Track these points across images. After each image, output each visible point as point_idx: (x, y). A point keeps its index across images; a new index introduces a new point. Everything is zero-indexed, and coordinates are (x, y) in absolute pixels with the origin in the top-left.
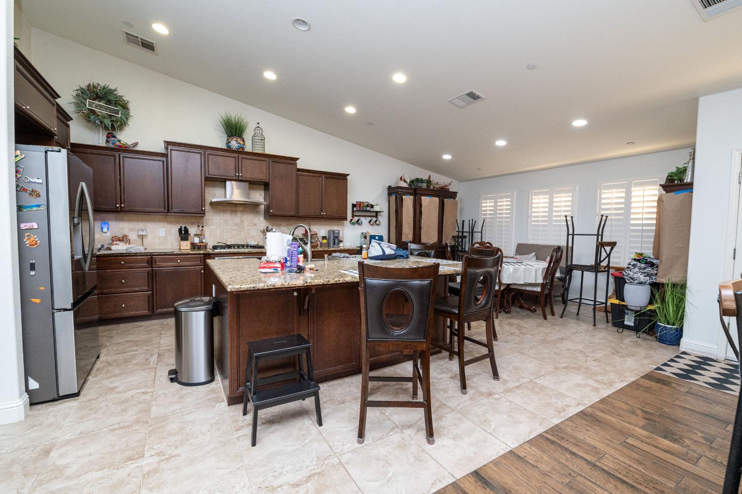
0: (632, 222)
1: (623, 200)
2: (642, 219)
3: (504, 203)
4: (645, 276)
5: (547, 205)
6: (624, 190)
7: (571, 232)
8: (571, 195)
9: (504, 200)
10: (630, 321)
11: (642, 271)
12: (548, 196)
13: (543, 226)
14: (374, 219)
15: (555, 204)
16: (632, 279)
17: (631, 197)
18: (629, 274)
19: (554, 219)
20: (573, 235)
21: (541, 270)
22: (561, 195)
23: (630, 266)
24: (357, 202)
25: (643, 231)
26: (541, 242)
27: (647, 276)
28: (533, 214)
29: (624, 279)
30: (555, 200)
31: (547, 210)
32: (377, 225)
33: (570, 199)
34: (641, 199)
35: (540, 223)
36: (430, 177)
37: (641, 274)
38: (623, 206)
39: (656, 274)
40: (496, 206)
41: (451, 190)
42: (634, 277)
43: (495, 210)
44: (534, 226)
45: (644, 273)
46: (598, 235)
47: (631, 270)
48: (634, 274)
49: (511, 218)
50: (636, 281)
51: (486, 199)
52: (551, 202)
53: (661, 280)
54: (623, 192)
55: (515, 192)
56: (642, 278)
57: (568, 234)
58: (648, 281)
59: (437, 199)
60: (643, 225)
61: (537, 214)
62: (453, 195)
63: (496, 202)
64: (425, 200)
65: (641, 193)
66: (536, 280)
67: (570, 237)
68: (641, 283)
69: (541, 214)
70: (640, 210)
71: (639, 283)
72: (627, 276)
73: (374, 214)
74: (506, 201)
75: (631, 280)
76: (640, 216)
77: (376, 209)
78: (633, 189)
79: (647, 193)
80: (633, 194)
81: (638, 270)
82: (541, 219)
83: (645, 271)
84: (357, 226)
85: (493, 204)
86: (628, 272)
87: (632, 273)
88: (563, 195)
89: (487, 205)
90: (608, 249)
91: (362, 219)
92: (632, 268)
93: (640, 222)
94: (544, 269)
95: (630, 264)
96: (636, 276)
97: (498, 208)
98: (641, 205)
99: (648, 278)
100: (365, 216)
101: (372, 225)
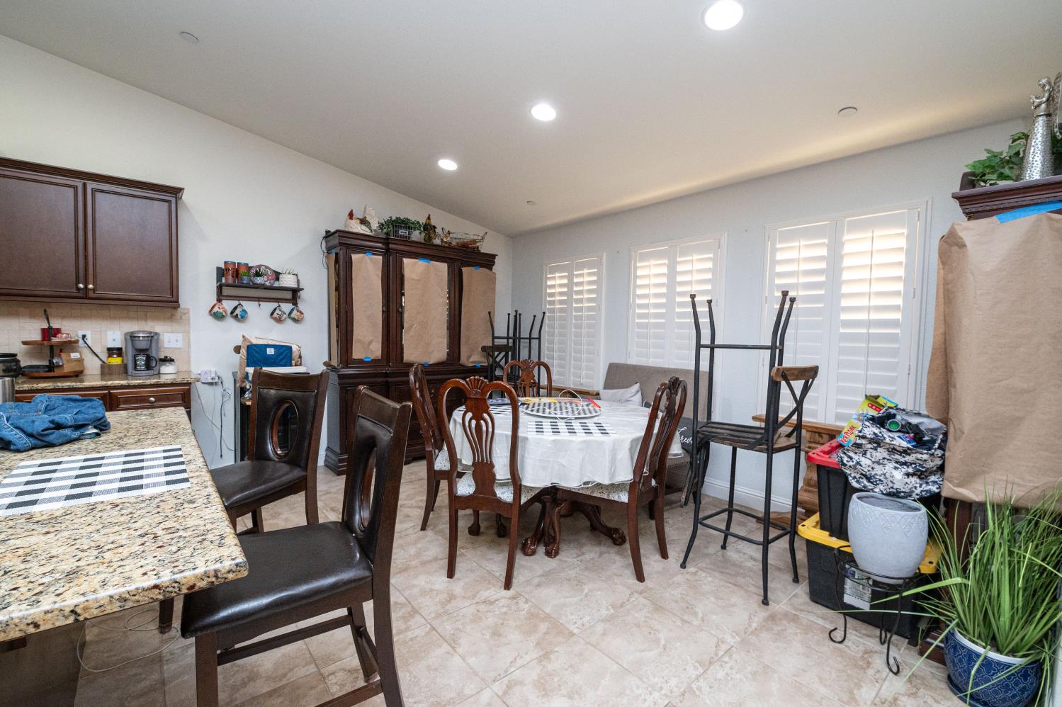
0: (844, 316)
1: (823, 265)
2: (869, 309)
3: (585, 278)
4: (908, 475)
5: (664, 280)
6: (826, 241)
7: (706, 340)
8: (711, 256)
9: (586, 271)
10: (860, 597)
11: (897, 457)
12: (666, 261)
13: (657, 326)
14: (286, 307)
15: (679, 279)
16: (869, 479)
17: (842, 257)
18: (858, 463)
19: (678, 310)
20: (712, 348)
21: (627, 445)
22: (690, 258)
23: (863, 441)
24: (226, 263)
25: (869, 338)
26: (652, 362)
27: (913, 475)
28: (638, 301)
29: (845, 477)
30: (680, 268)
31: (664, 290)
32: (296, 321)
33: (709, 265)
34: (866, 260)
35: (652, 321)
36: (429, 218)
37: (896, 468)
38: (822, 279)
39: (941, 469)
40: (570, 285)
41: (483, 251)
42: (873, 473)
43: (569, 294)
44: (640, 326)
45: (905, 464)
46: (772, 348)
47: (865, 453)
48: (876, 466)
49: (598, 308)
50: (881, 487)
51: (553, 271)
52: (672, 274)
53: (956, 489)
54: (824, 244)
55: (605, 254)
56: (898, 478)
57: (699, 346)
58: (918, 491)
59: (443, 267)
60: (869, 324)
61: (645, 301)
62: (487, 261)
63: (570, 278)
64: (413, 268)
65: (866, 246)
66: (612, 475)
67: (705, 353)
68: (894, 494)
69: (653, 301)
70: (864, 288)
71: (889, 494)
72: (854, 468)
73: (289, 295)
74: (590, 274)
75: (865, 481)
76: (863, 302)
77: (288, 281)
78: (846, 237)
79: (879, 245)
80: (847, 248)
81: (886, 454)
82: (652, 311)
83: (908, 459)
84: (230, 321)
85: (565, 281)
86: (856, 457)
87: (869, 462)
88: (696, 257)
89: (556, 282)
90: (798, 385)
91: (247, 305)
92: (869, 446)
93: (863, 316)
94: (634, 441)
95: (864, 437)
96: (878, 470)
97: (575, 289)
98: (865, 274)
99: (914, 481)
100: (259, 299)
101: (279, 320)
